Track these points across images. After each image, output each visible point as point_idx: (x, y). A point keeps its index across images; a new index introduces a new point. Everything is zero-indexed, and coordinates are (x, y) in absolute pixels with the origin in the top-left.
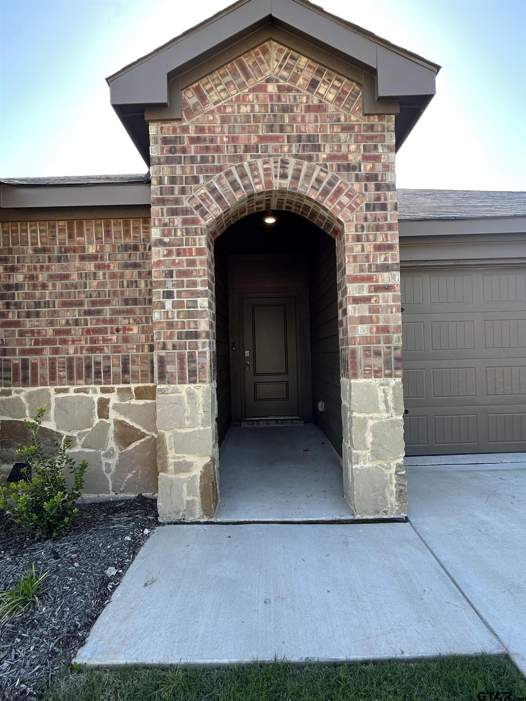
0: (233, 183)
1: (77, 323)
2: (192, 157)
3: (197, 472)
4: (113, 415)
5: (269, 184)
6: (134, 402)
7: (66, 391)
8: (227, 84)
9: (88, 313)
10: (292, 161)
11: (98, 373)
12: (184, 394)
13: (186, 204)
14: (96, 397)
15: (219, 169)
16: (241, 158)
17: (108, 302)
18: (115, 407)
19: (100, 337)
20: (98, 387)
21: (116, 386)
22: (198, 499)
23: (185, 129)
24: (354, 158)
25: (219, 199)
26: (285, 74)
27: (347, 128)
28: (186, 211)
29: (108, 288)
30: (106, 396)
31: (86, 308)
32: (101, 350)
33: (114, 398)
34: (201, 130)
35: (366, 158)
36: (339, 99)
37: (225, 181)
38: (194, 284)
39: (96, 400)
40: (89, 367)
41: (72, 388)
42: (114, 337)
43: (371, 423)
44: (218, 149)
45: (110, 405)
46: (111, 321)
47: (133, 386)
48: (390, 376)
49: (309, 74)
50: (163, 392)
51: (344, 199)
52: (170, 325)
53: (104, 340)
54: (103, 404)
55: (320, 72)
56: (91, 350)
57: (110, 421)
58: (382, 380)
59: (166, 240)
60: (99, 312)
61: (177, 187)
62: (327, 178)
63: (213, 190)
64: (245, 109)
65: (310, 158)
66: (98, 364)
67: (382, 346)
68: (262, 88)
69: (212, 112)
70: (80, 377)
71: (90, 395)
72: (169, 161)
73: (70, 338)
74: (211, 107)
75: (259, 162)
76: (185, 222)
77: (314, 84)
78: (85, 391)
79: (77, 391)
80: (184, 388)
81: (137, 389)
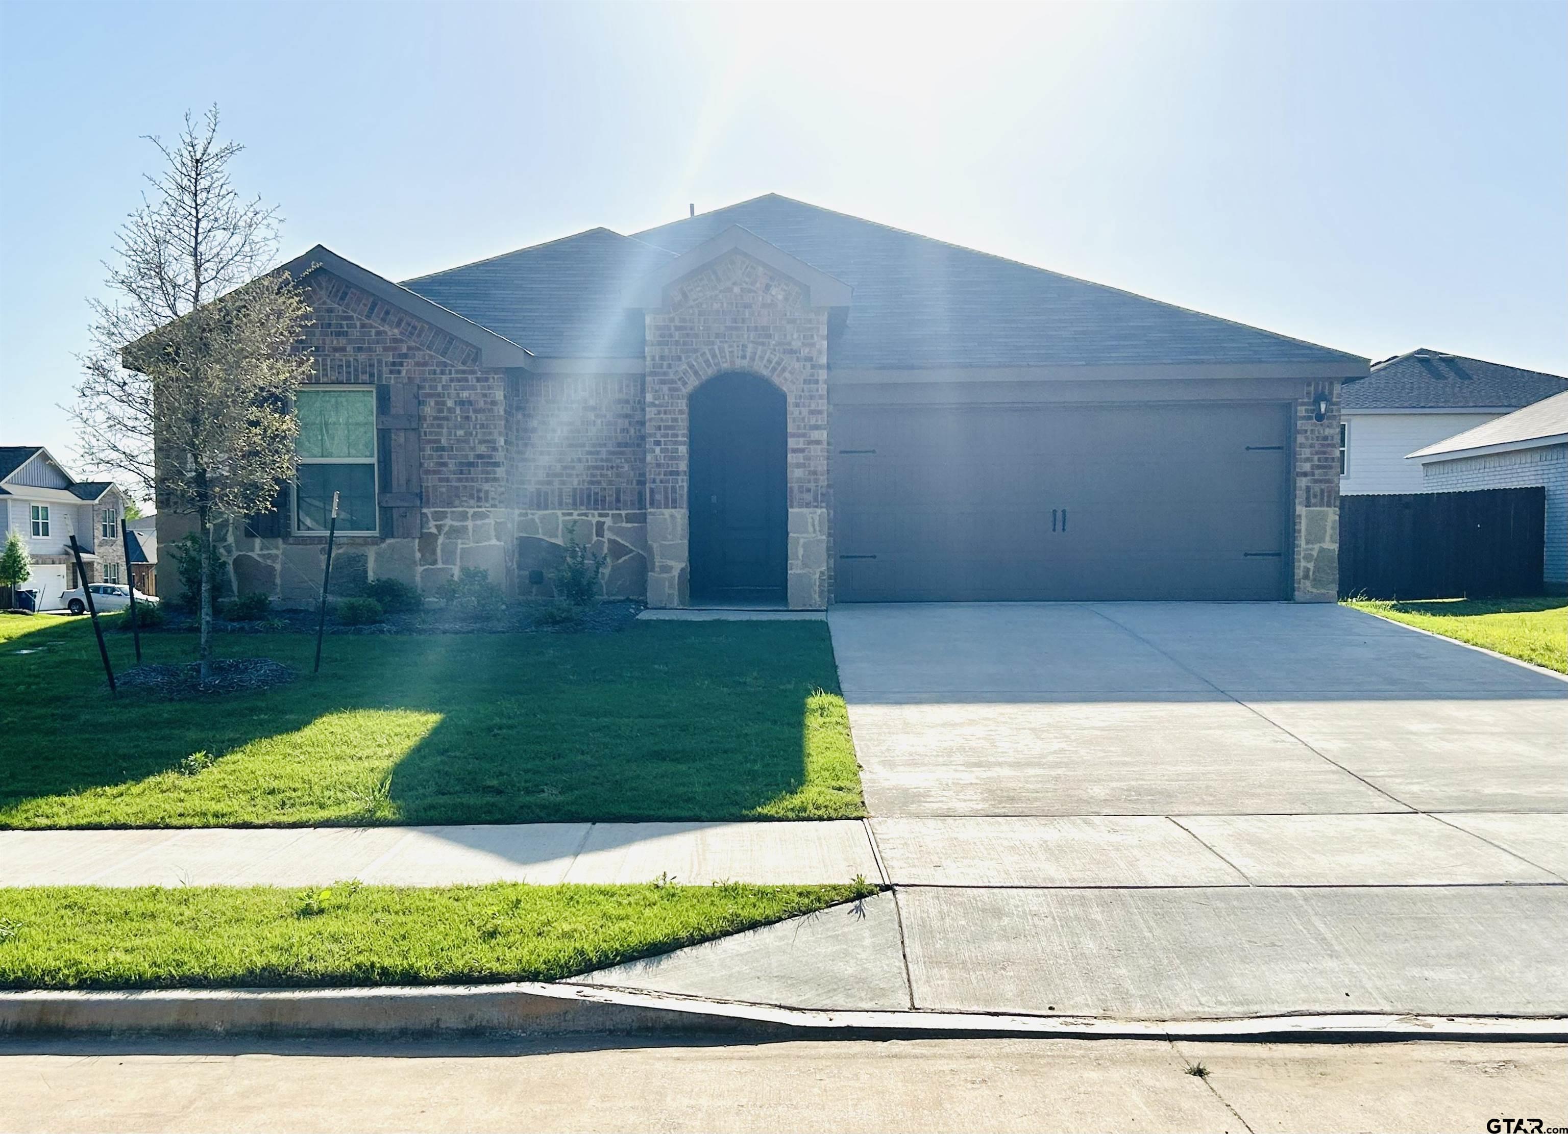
0: (707, 361)
1: (580, 460)
3: (676, 573)
4: (608, 535)
5: (733, 363)
6: (624, 525)
7: (571, 514)
10: (750, 346)
11: (596, 501)
12: (667, 516)
13: (671, 376)
14: (594, 520)
15: (696, 351)
16: (713, 343)
18: (610, 528)
20: (596, 513)
21: (610, 512)
22: (676, 593)
24: (796, 345)
25: (696, 373)
26: (747, 280)
28: (673, 382)
30: (602, 519)
31: (587, 449)
33: (608, 521)
34: (684, 320)
35: (804, 344)
36: (786, 299)
37: (701, 360)
38: (676, 436)
39: (594, 523)
40: (589, 496)
41: (576, 513)
42: (609, 473)
43: (802, 541)
44: (696, 336)
45: (606, 527)
46: (608, 460)
47: (623, 513)
48: (816, 507)
49: (764, 280)
50: (653, 514)
51: (787, 375)
52: (658, 465)
53: (602, 475)
54: (600, 525)
55: (772, 279)
56: (591, 482)
57: (605, 539)
58: (811, 510)
59: (657, 402)
60: (597, 452)
61: (665, 363)
62: (775, 360)
63: (691, 367)
64: (716, 306)
65: (763, 344)
66: (596, 494)
67: (812, 486)
68: (730, 290)
69: (692, 307)
70: (582, 504)
71: (590, 518)
72: (659, 344)
73: (574, 472)
74: (691, 303)
75: (726, 346)
76: (670, 389)
77: (767, 287)
78: (586, 515)
79: (579, 515)
80: (667, 512)
81: (627, 515)
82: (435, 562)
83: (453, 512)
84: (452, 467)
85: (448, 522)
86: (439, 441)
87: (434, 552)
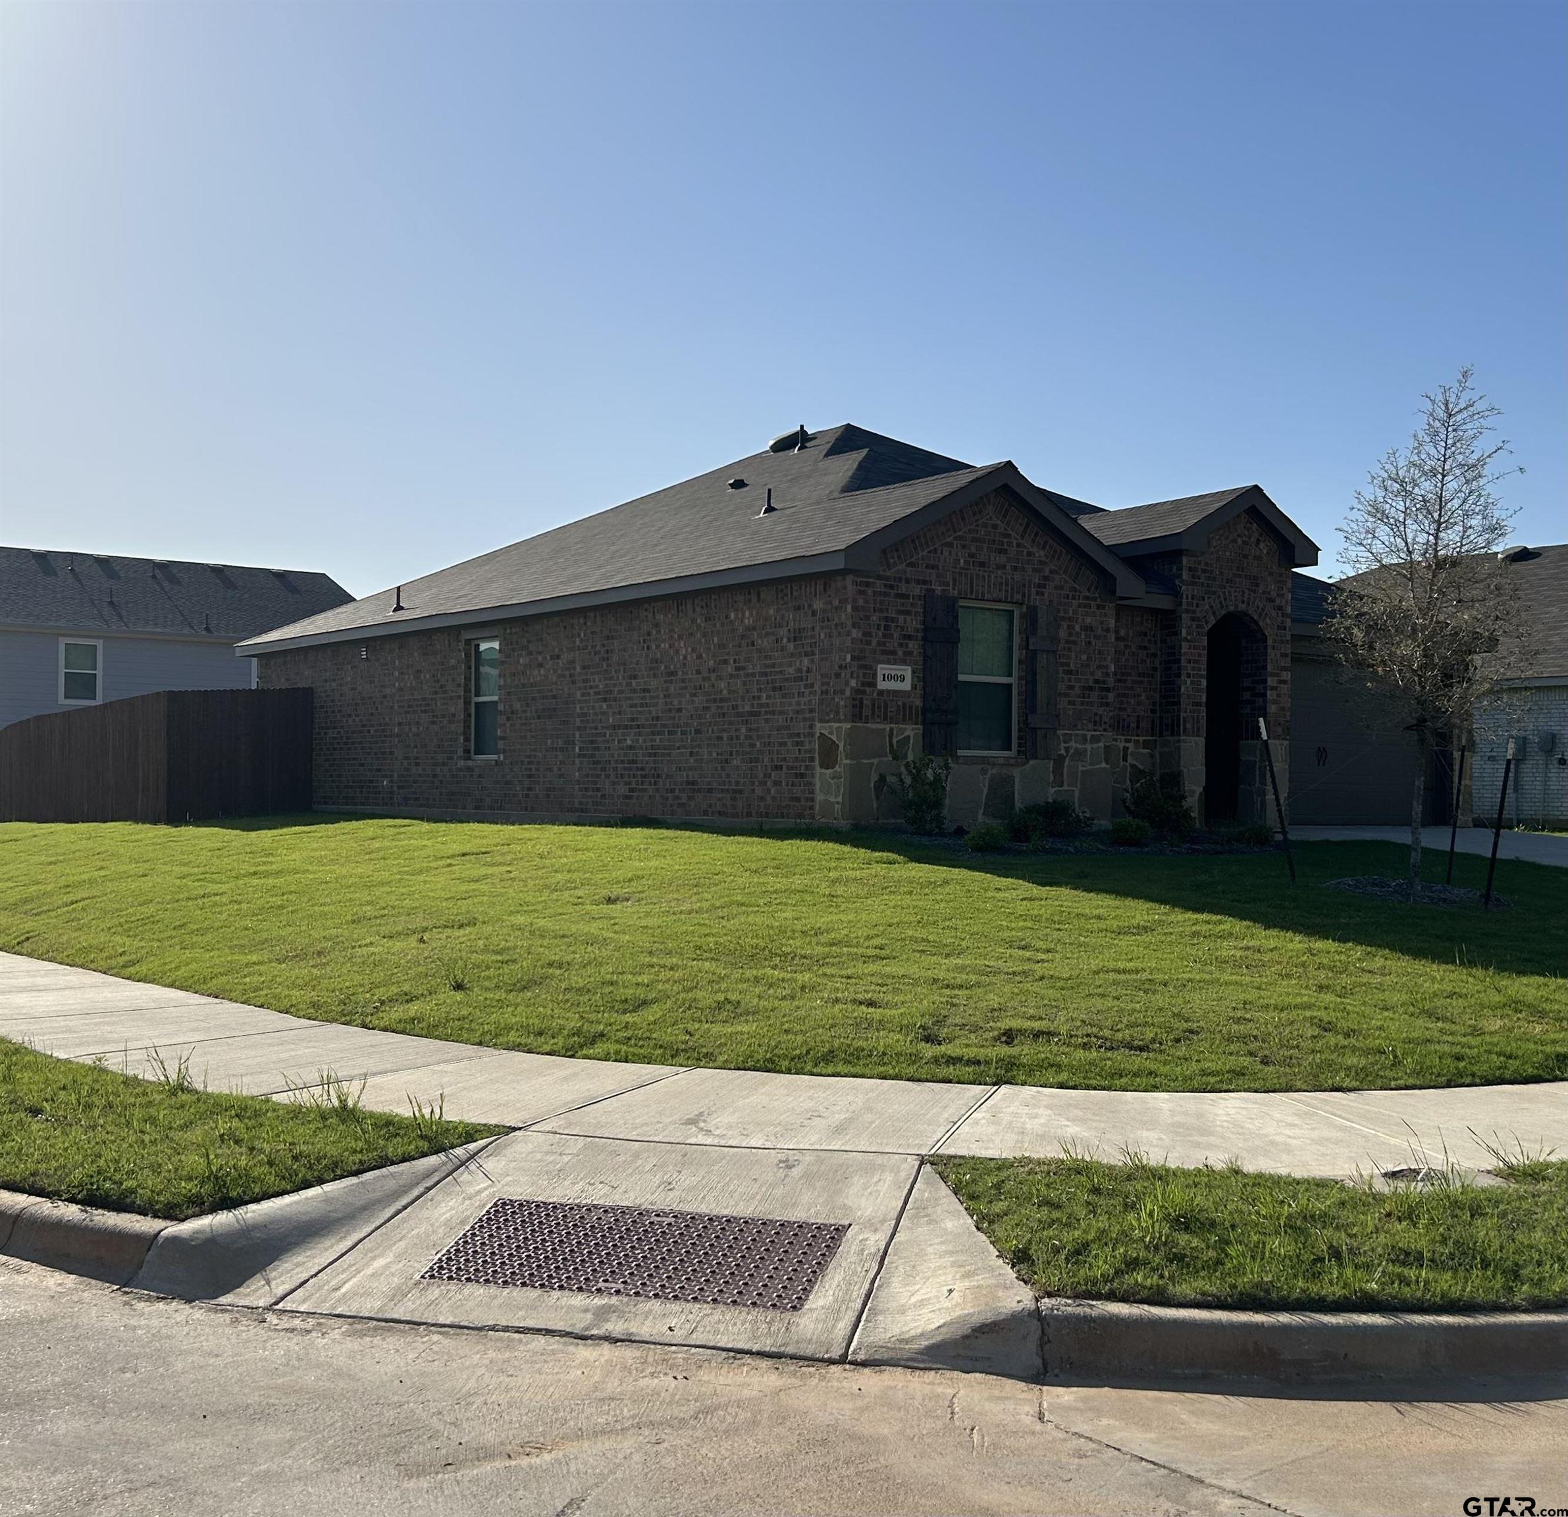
0: (1221, 603)
2: (1203, 583)
3: (1197, 797)
4: (1130, 760)
5: (1236, 606)
6: (1141, 750)
8: (1221, 535)
9: (1120, 681)
10: (1247, 592)
11: (1123, 726)
12: (1193, 744)
13: (1198, 615)
15: (1215, 593)
16: (1225, 587)
17: (1130, 674)
19: (1125, 700)
20: (1123, 738)
21: (1133, 738)
22: (1197, 816)
23: (1199, 563)
24: (1273, 594)
25: (1214, 613)
26: (1246, 533)
27: (1271, 574)
28: (1199, 620)
29: (1131, 664)
30: (1127, 745)
32: (1125, 709)
33: (1131, 747)
34: (1207, 564)
35: (1278, 595)
36: (1268, 554)
37: (1217, 601)
38: (1200, 670)
39: (1122, 747)
40: (1119, 722)
42: (1133, 701)
44: (1214, 579)
45: (1129, 752)
46: (1132, 688)
47: (1141, 739)
48: (1284, 739)
49: (1256, 535)
50: (1185, 741)
51: (1268, 620)
52: (1189, 696)
53: (1128, 703)
54: (1126, 749)
55: (1261, 535)
56: (1120, 709)
57: (1128, 764)
58: (1280, 742)
59: (1189, 638)
60: (1125, 681)
61: (1195, 602)
62: (1261, 606)
63: (1211, 607)
64: (1228, 554)
65: (1254, 591)
66: (1124, 720)
67: (1281, 720)
68: (1234, 541)
70: (1114, 729)
71: (1119, 743)
72: (1193, 583)
75: (1232, 590)
76: (1198, 626)
77: (1258, 541)
78: (1116, 740)
80: (1193, 740)
81: (1144, 741)
82: (1062, 785)
83: (1076, 734)
84: (1077, 691)
85: (1073, 744)
86: (1068, 664)
87: (1062, 774)
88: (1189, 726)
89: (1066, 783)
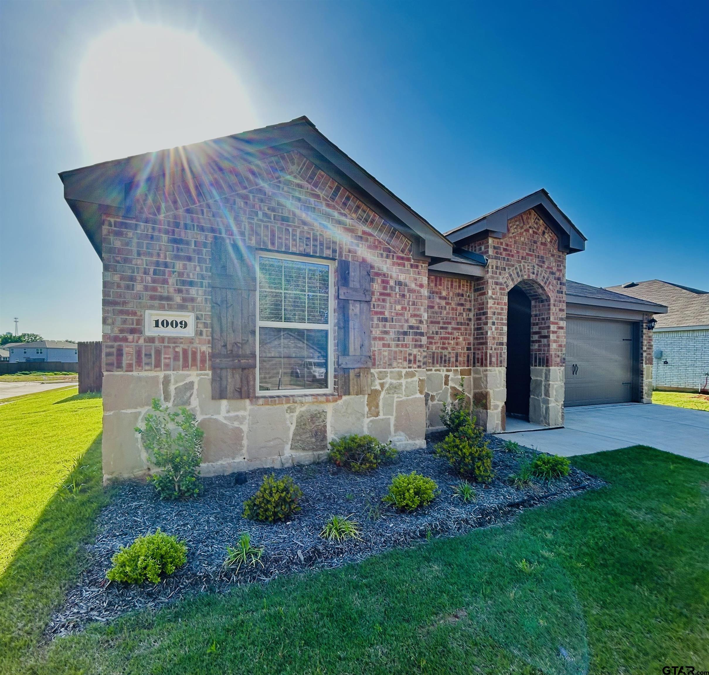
0: (518, 273)
1: (437, 333)
2: (504, 258)
3: (500, 409)
4: (451, 384)
5: (529, 276)
6: (459, 377)
7: (431, 370)
8: (517, 225)
9: (442, 328)
10: (536, 266)
11: (445, 361)
12: (497, 372)
13: (501, 280)
14: (444, 373)
15: (513, 266)
16: (520, 262)
17: (450, 323)
18: (452, 380)
19: (447, 341)
20: (445, 369)
21: (453, 368)
22: (500, 422)
23: (502, 244)
24: (555, 269)
25: (513, 280)
26: (535, 226)
27: (553, 255)
28: (501, 284)
29: (451, 316)
30: (448, 373)
31: (441, 325)
32: (446, 348)
33: (451, 374)
34: (507, 245)
35: (557, 270)
36: (551, 242)
37: (515, 272)
38: (502, 319)
39: (444, 376)
40: (441, 358)
41: (434, 369)
42: (452, 342)
43: (555, 386)
44: (513, 256)
45: (450, 378)
46: (451, 334)
47: (459, 368)
48: (561, 366)
49: (542, 228)
50: (490, 371)
51: (551, 287)
52: (494, 338)
53: (449, 343)
54: (447, 377)
55: (546, 228)
56: (443, 348)
57: (449, 387)
58: (559, 368)
59: (494, 296)
60: (446, 328)
61: (498, 271)
62: (546, 276)
63: (511, 275)
64: (522, 239)
65: (541, 267)
66: (445, 356)
67: (559, 353)
68: (527, 230)
69: (511, 238)
70: (437, 363)
71: (441, 373)
72: (496, 258)
73: (433, 341)
74: (511, 235)
75: (526, 265)
76: (501, 289)
77: (544, 233)
78: (439, 370)
79: (436, 370)
80: (497, 369)
81: (461, 370)
82: (377, 415)
83: (391, 372)
84: (392, 335)
85: (388, 380)
86: (383, 313)
87: (377, 407)
88: (494, 359)
89: (381, 413)
